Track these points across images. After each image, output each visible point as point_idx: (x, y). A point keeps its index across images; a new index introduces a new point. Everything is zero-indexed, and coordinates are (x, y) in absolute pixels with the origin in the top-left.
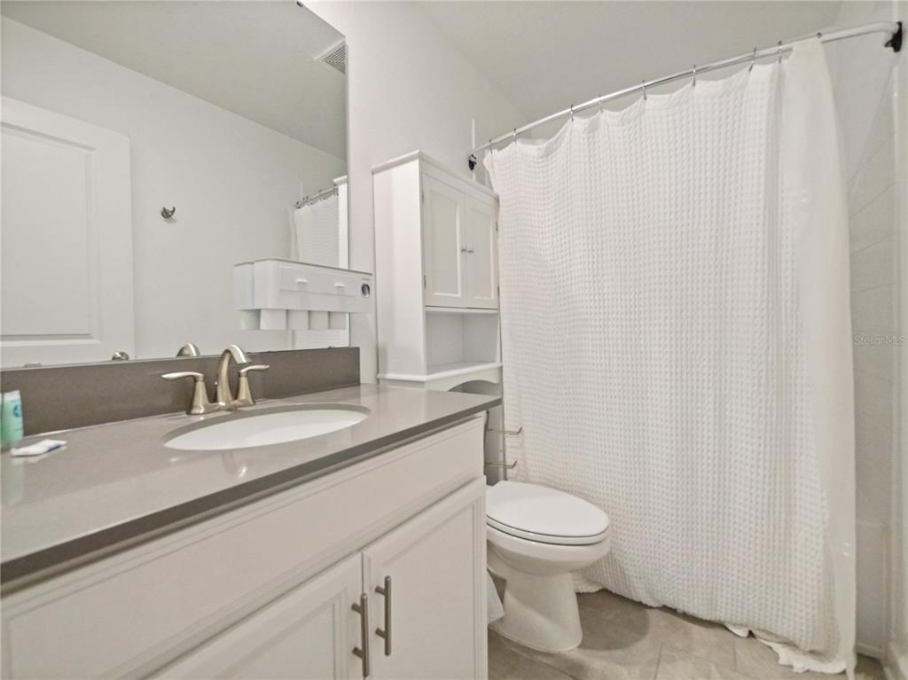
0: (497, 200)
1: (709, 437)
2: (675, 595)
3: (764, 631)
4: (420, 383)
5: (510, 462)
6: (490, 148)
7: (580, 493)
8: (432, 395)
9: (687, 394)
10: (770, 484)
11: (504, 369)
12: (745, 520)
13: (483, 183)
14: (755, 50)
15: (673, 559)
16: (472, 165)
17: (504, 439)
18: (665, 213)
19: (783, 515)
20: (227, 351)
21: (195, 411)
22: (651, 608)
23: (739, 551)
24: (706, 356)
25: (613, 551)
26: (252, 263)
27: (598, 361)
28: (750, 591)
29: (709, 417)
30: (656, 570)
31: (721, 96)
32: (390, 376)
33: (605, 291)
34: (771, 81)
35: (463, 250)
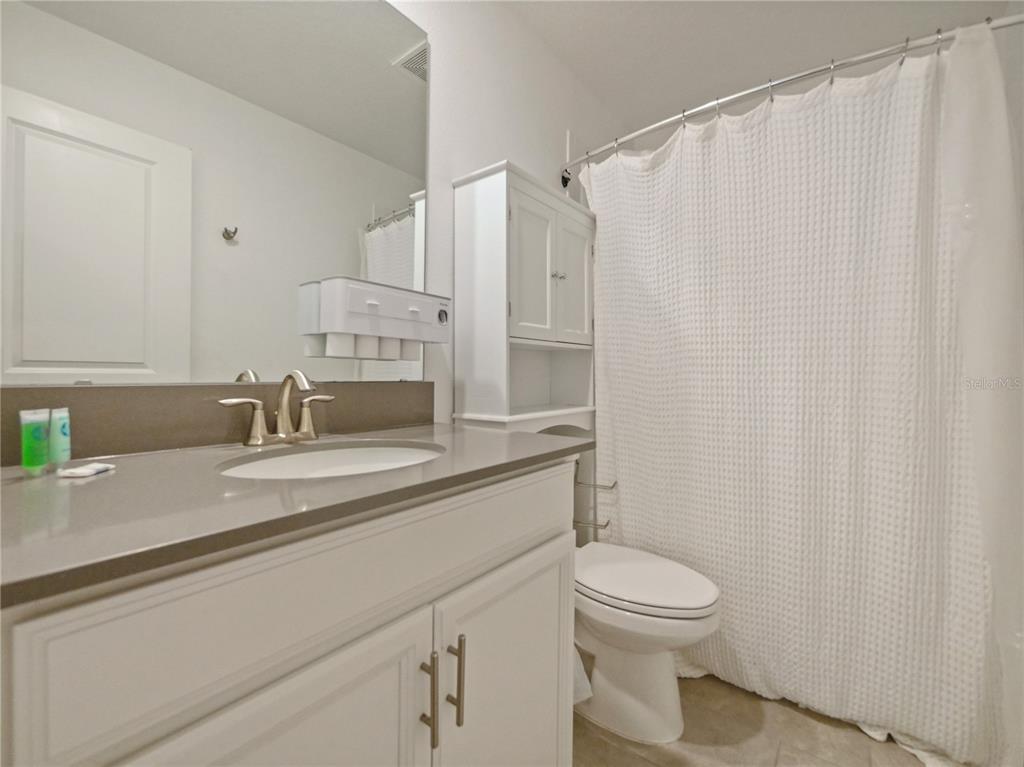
0: (594, 220)
1: (842, 499)
2: (797, 685)
3: (907, 735)
4: (502, 424)
5: (601, 521)
6: (587, 161)
7: (683, 560)
8: (516, 438)
9: (816, 447)
10: (918, 557)
11: (597, 413)
12: (886, 599)
13: (578, 201)
14: (907, 40)
15: (795, 642)
16: (565, 181)
17: (595, 494)
18: (794, 234)
19: (934, 596)
20: (290, 377)
21: (252, 442)
22: (767, 699)
23: (877, 637)
24: (840, 401)
25: (723, 631)
26: (319, 282)
27: (709, 406)
28: (891, 686)
29: (842, 475)
30: (774, 654)
31: (865, 95)
32: (467, 415)
33: (720, 324)
34: (927, 76)
35: (554, 276)
